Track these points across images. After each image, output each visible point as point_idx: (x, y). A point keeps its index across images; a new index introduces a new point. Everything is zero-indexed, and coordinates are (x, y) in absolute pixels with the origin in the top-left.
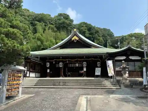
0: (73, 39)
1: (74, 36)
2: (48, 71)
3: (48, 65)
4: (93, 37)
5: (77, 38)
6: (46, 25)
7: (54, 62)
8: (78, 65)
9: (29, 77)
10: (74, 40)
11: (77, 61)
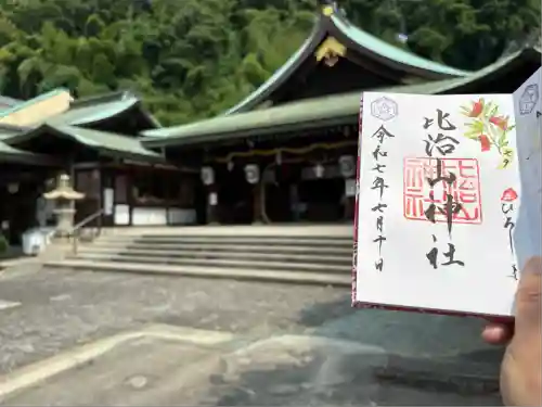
0: (321, 54)
1: (324, 39)
2: (213, 199)
3: (208, 176)
4: (494, 33)
5: (339, 49)
6: (287, 13)
7: (230, 166)
8: (324, 173)
9: (130, 225)
10: (324, 59)
11: (318, 156)
